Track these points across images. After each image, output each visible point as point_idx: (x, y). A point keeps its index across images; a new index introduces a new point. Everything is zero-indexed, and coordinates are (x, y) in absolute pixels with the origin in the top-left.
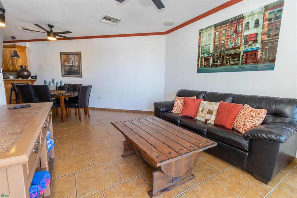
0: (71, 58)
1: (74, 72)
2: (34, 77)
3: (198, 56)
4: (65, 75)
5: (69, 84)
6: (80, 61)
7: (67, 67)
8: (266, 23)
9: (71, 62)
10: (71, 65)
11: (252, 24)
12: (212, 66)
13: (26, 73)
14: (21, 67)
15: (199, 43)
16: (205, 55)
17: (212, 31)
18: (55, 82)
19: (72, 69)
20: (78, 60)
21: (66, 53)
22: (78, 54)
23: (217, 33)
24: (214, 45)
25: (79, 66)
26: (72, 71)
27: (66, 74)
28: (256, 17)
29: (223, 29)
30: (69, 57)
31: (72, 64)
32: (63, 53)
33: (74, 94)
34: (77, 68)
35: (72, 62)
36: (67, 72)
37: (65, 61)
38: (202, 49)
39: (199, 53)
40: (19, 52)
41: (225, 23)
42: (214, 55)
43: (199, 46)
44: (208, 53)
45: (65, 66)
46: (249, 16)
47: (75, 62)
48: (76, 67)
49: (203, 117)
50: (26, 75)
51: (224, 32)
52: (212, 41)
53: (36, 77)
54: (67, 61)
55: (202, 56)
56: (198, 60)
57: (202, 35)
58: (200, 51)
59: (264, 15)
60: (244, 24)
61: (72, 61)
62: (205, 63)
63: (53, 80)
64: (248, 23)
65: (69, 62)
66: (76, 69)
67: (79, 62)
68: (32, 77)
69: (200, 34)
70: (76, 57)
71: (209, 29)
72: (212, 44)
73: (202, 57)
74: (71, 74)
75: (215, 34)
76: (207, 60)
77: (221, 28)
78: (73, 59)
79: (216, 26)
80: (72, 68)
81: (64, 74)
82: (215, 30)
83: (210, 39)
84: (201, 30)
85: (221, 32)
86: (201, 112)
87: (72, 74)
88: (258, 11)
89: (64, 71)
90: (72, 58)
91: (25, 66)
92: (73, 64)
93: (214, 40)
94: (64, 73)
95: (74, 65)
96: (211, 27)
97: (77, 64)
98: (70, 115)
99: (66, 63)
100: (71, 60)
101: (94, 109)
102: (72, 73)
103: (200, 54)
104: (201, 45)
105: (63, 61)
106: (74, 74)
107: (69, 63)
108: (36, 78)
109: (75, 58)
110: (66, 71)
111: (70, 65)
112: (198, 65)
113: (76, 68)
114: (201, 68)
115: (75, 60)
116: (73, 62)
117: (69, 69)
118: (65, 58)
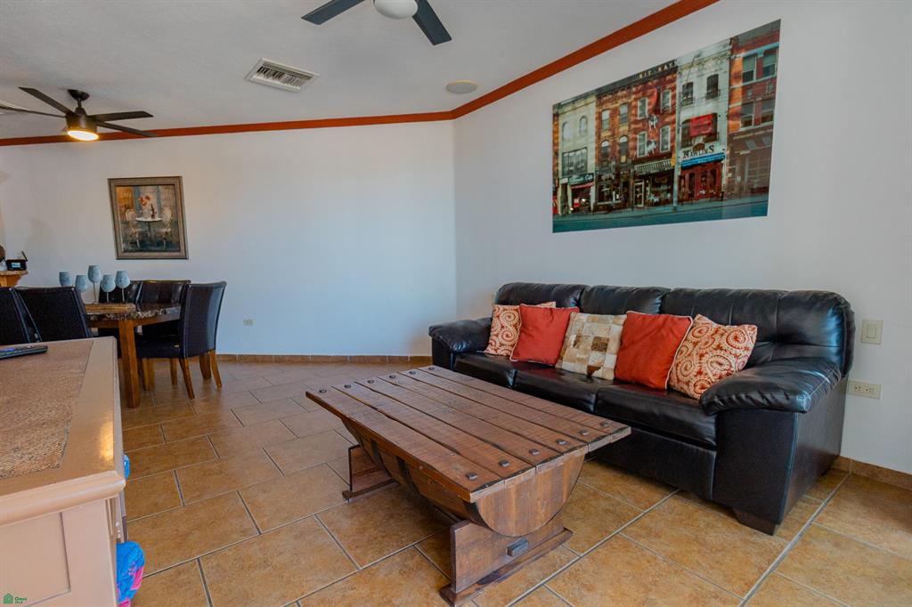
0: (148, 198)
1: (160, 244)
2: (17, 265)
3: (554, 183)
4: (126, 254)
5: (145, 283)
6: (178, 208)
7: (135, 226)
8: (738, 85)
9: (147, 209)
10: (150, 219)
11: (700, 90)
12: (597, 208)
15: (555, 144)
16: (575, 179)
17: (591, 109)
18: (99, 277)
19: (153, 233)
20: (172, 203)
21: (128, 182)
22: (173, 185)
23: (606, 115)
24: (599, 148)
25: (178, 222)
26: (153, 238)
27: (130, 248)
28: (710, 69)
29: (620, 102)
30: (139, 193)
31: (153, 216)
32: (119, 182)
33: (165, 313)
34: (169, 230)
35: (153, 210)
36: (136, 243)
37: (127, 208)
38: (563, 161)
39: (555, 174)
41: (626, 84)
42: (600, 177)
43: (556, 153)
44: (582, 171)
45: (127, 223)
46: (691, 65)
47: (161, 210)
48: (165, 226)
49: (580, 360)
51: (624, 110)
52: (594, 138)
53: (23, 263)
54: (133, 207)
55: (565, 180)
56: (555, 193)
57: (561, 121)
58: (560, 168)
59: (732, 63)
60: (679, 90)
61: (150, 207)
62: (576, 201)
63: (91, 270)
64: (690, 85)
65: (141, 209)
66: (166, 233)
67: (174, 211)
68: (9, 263)
69: (556, 116)
70: (166, 193)
71: (583, 103)
72: (592, 146)
73: (565, 186)
74: (150, 248)
75: (599, 118)
76: (580, 191)
77: (615, 100)
78: (153, 201)
79: (601, 94)
80: (152, 229)
81: (125, 251)
82: (600, 104)
83: (586, 131)
84: (559, 106)
85: (615, 112)
86: (574, 345)
87: (153, 248)
88: (713, 51)
89: (125, 241)
90: (151, 196)
92: (156, 215)
93: (599, 136)
94: (123, 246)
95: (157, 219)
96: (586, 96)
97: (168, 215)
98: (152, 383)
99: (129, 215)
100: (149, 203)
101: (232, 359)
102: (152, 245)
103: (560, 176)
104: (561, 148)
105: (118, 209)
106: (159, 248)
107: (141, 215)
108: (24, 267)
109: (162, 197)
110: (130, 239)
111: (144, 220)
112: (555, 209)
113: (165, 230)
114: (564, 216)
115: (163, 203)
116: (156, 210)
117: (140, 233)
118: (125, 198)
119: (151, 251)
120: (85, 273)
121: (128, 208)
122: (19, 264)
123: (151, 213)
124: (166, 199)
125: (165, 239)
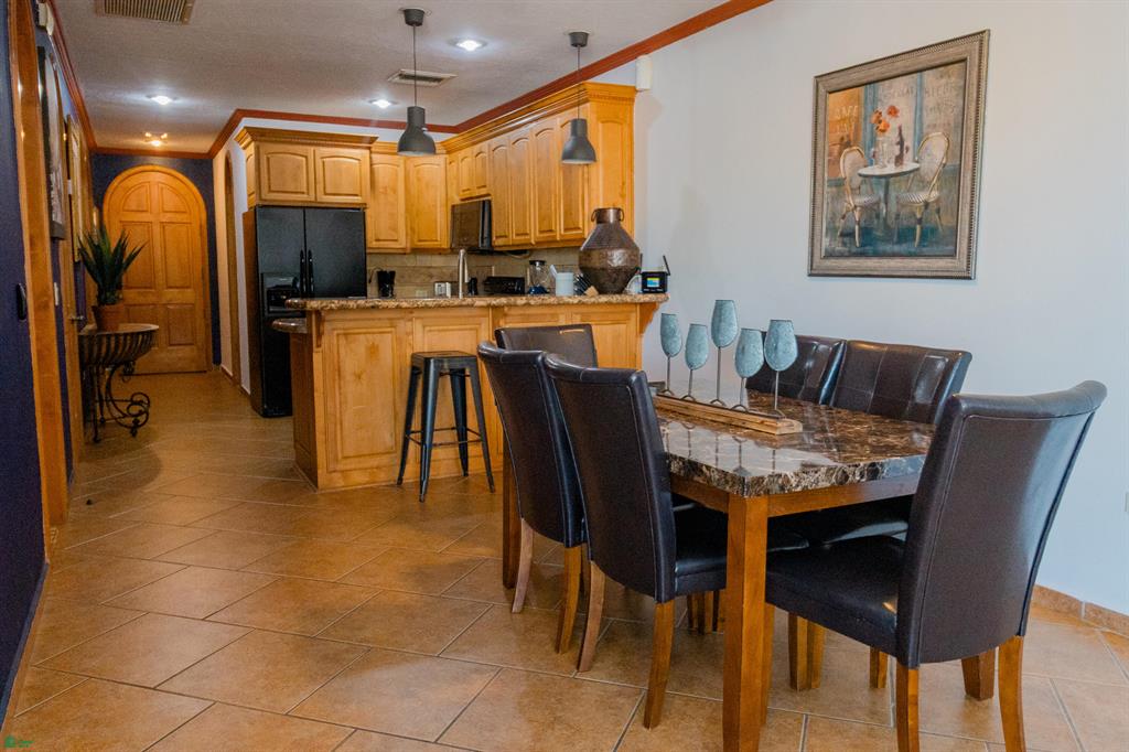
0: (893, 111)
1: (905, 235)
2: (654, 282)
4: (831, 263)
5: (850, 347)
6: (967, 129)
7: (856, 191)
9: (887, 144)
10: (891, 169)
13: (617, 258)
14: (600, 216)
18: (732, 332)
19: (893, 207)
20: (952, 115)
21: (856, 77)
22: (964, 58)
25: (960, 174)
26: (892, 219)
27: (839, 248)
30: (875, 101)
31: (899, 160)
32: (835, 82)
33: (873, 472)
34: (935, 194)
35: (901, 143)
36: (851, 235)
37: (846, 144)
40: (600, 125)
45: (838, 183)
47: (921, 139)
48: (924, 184)
50: (618, 270)
53: (663, 276)
54: (857, 141)
61: (895, 137)
65: (874, 142)
66: (927, 204)
67: (955, 139)
68: (646, 276)
70: (939, 87)
74: (882, 247)
78: (906, 118)
80: (893, 194)
81: (830, 255)
87: (889, 248)
89: (831, 230)
90: (901, 104)
91: (618, 211)
92: (908, 156)
94: (826, 242)
95: (908, 165)
97: (937, 151)
99: (849, 163)
100: (894, 124)
102: (888, 240)
105: (829, 144)
106: (903, 248)
107: (872, 160)
108: (663, 287)
109: (929, 102)
110: (840, 224)
111: (878, 172)
113: (922, 196)
115: (929, 118)
116: (908, 143)
117: (864, 208)
118: (843, 120)
119: (882, 255)
120: (706, 319)
121: (848, 145)
122: (657, 280)
123: (897, 150)
124: (938, 107)
125: (920, 221)
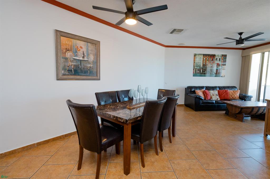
0: (81, 47)
3: (194, 67)
4: (65, 77)
6: (97, 55)
7: (72, 61)
8: (223, 61)
9: (80, 53)
10: (81, 59)
11: (218, 60)
12: (202, 73)
15: (194, 60)
16: (198, 68)
17: (202, 57)
20: (94, 53)
21: (71, 36)
22: (96, 44)
23: (204, 59)
24: (203, 64)
25: (97, 63)
26: (82, 69)
27: (67, 74)
28: (220, 57)
29: (207, 57)
31: (83, 57)
32: (63, 34)
34: (92, 65)
35: (84, 54)
36: (71, 71)
38: (196, 64)
39: (194, 66)
41: (208, 55)
42: (203, 68)
43: (194, 62)
44: (200, 67)
45: (66, 59)
46: (217, 56)
47: (88, 55)
48: (89, 63)
51: (207, 59)
52: (202, 62)
54: (71, 50)
55: (196, 68)
56: (194, 69)
57: (196, 57)
58: (195, 65)
59: (222, 57)
60: (216, 59)
61: (82, 52)
62: (198, 71)
64: (217, 58)
65: (76, 52)
66: (90, 67)
67: (95, 57)
69: (195, 56)
70: (91, 47)
71: (200, 55)
72: (202, 63)
73: (196, 69)
74: (80, 74)
75: (203, 59)
76: (199, 70)
77: (206, 57)
78: (84, 49)
79: (204, 55)
80: (82, 64)
81: (64, 75)
82: (204, 57)
83: (201, 60)
84: (196, 54)
85: (206, 59)
87: (82, 74)
88: (220, 55)
89: (64, 69)
90: (83, 47)
93: (203, 62)
95: (86, 59)
96: (201, 54)
97: (92, 58)
99: (68, 55)
100: (82, 50)
103: (195, 66)
104: (196, 62)
105: (61, 50)
106: (86, 74)
107: (76, 56)
109: (90, 49)
110: (67, 68)
111: (78, 59)
112: (194, 72)
113: (89, 65)
114: (195, 74)
115: (90, 52)
117: (74, 65)
118: (66, 44)
119: (81, 75)
121: (68, 50)
123: (83, 55)
124: (92, 50)
125: (89, 70)
